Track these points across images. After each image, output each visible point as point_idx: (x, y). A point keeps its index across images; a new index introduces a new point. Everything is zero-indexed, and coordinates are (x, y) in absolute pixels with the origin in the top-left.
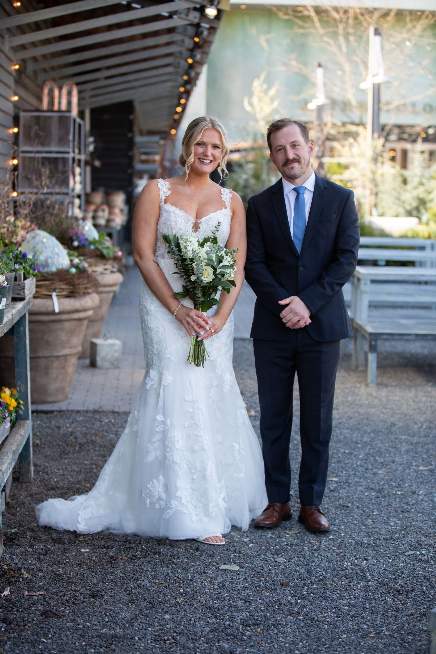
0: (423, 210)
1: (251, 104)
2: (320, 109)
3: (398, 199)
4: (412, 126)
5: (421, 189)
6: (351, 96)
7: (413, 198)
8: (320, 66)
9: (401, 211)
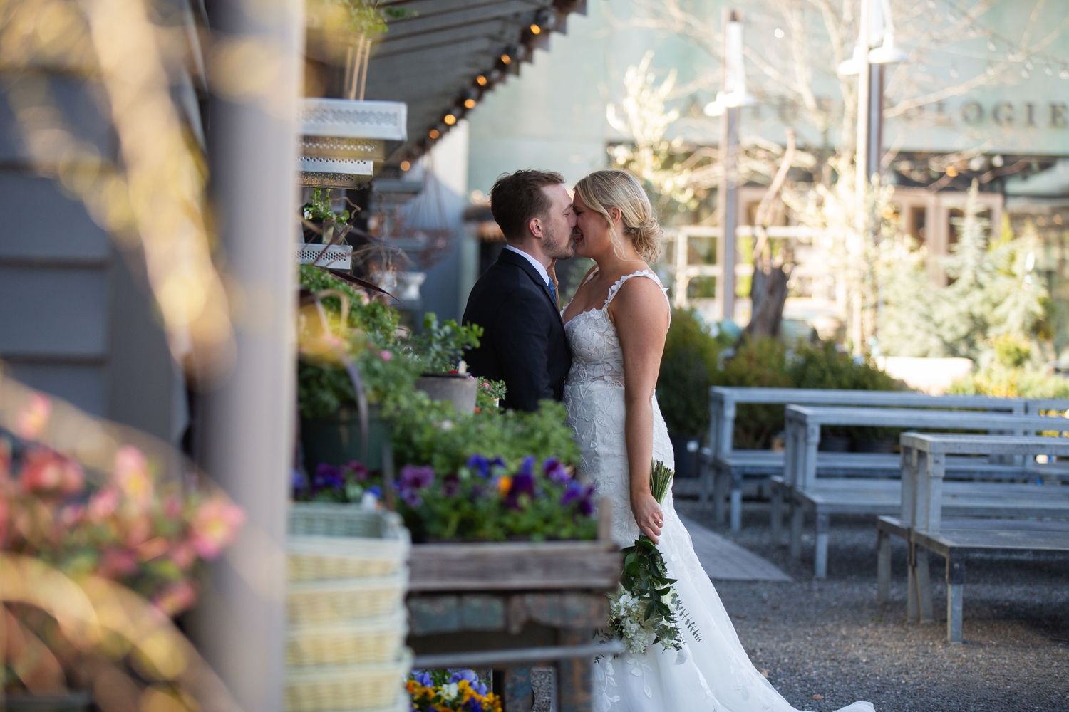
0: (980, 344)
1: (623, 116)
2: (733, 117)
3: (928, 318)
4: (942, 154)
5: (978, 295)
6: (802, 86)
7: (960, 314)
8: (734, 18)
9: (934, 343)
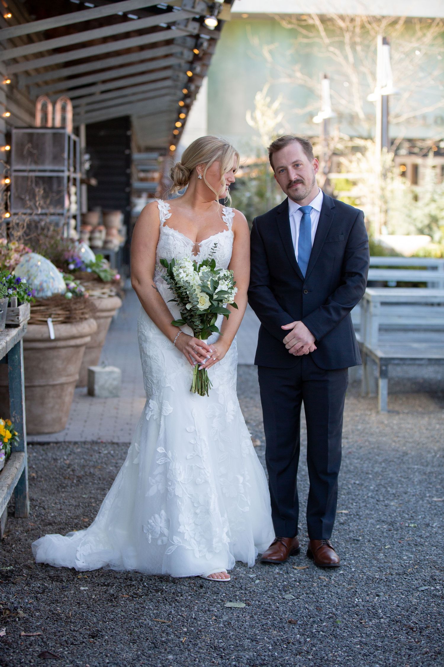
0: (435, 228)
1: (254, 118)
2: (326, 123)
3: (409, 216)
4: (423, 140)
5: (433, 206)
6: (358, 109)
7: (425, 215)
8: (325, 77)
9: (413, 229)
